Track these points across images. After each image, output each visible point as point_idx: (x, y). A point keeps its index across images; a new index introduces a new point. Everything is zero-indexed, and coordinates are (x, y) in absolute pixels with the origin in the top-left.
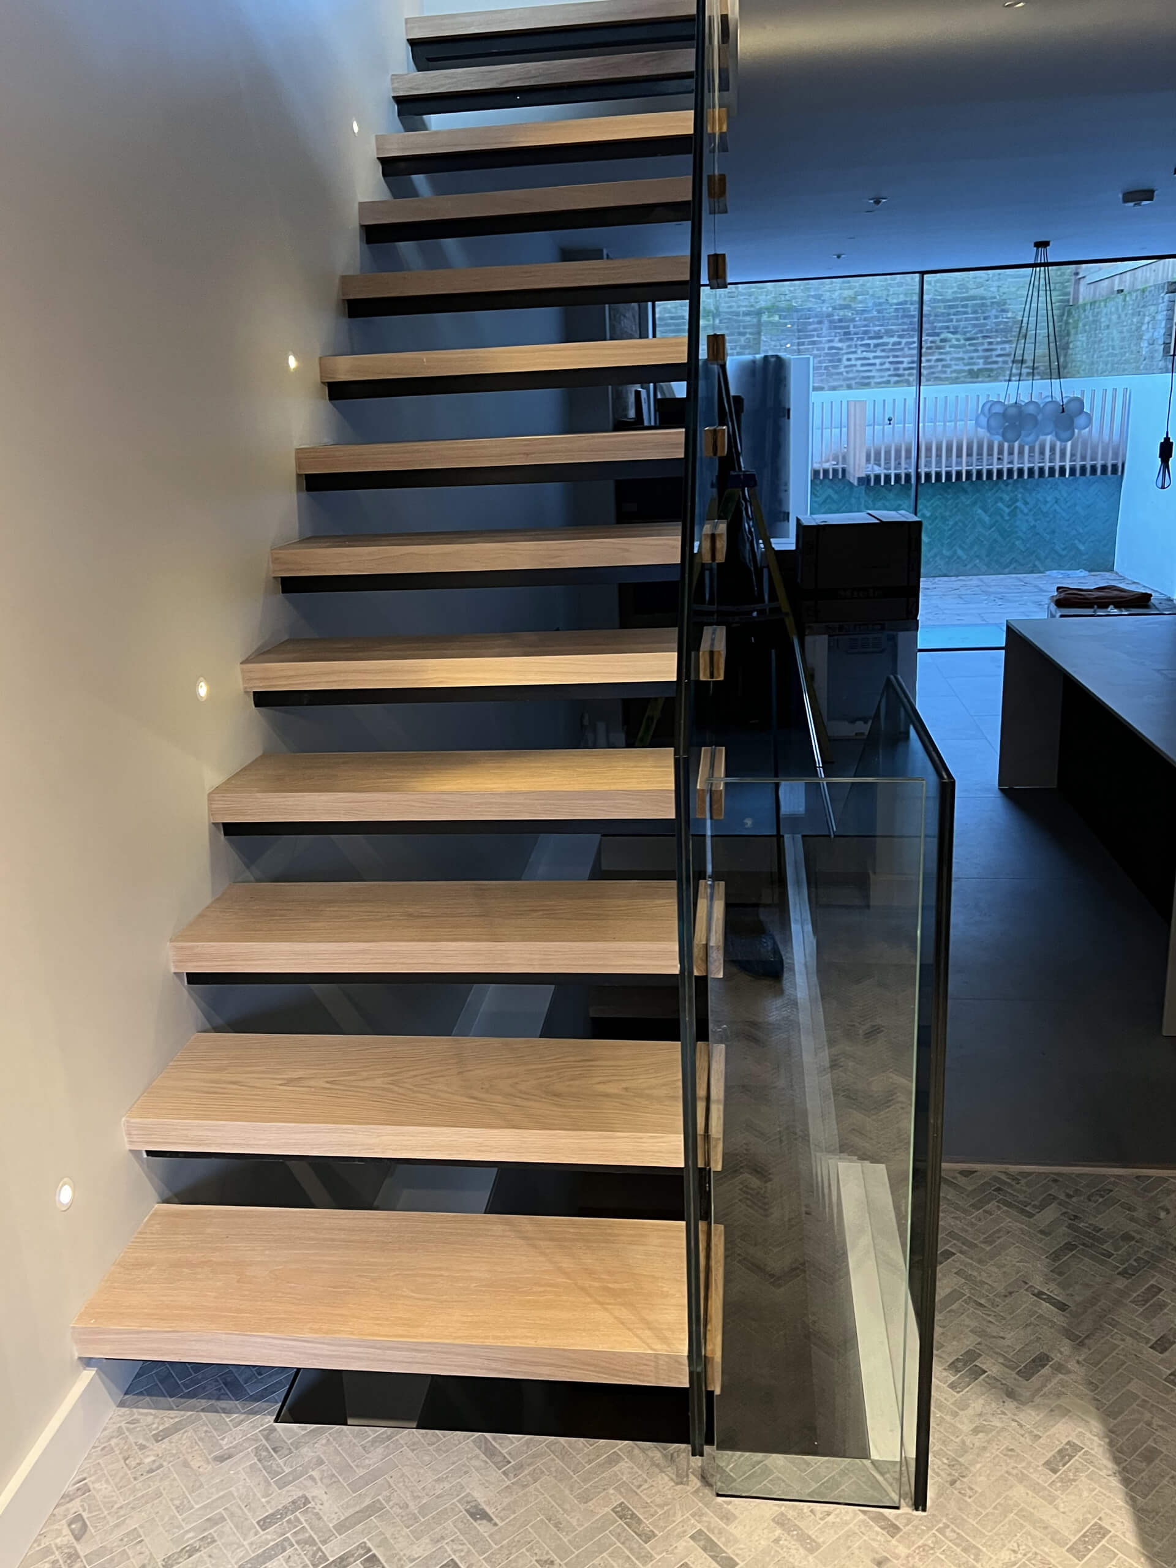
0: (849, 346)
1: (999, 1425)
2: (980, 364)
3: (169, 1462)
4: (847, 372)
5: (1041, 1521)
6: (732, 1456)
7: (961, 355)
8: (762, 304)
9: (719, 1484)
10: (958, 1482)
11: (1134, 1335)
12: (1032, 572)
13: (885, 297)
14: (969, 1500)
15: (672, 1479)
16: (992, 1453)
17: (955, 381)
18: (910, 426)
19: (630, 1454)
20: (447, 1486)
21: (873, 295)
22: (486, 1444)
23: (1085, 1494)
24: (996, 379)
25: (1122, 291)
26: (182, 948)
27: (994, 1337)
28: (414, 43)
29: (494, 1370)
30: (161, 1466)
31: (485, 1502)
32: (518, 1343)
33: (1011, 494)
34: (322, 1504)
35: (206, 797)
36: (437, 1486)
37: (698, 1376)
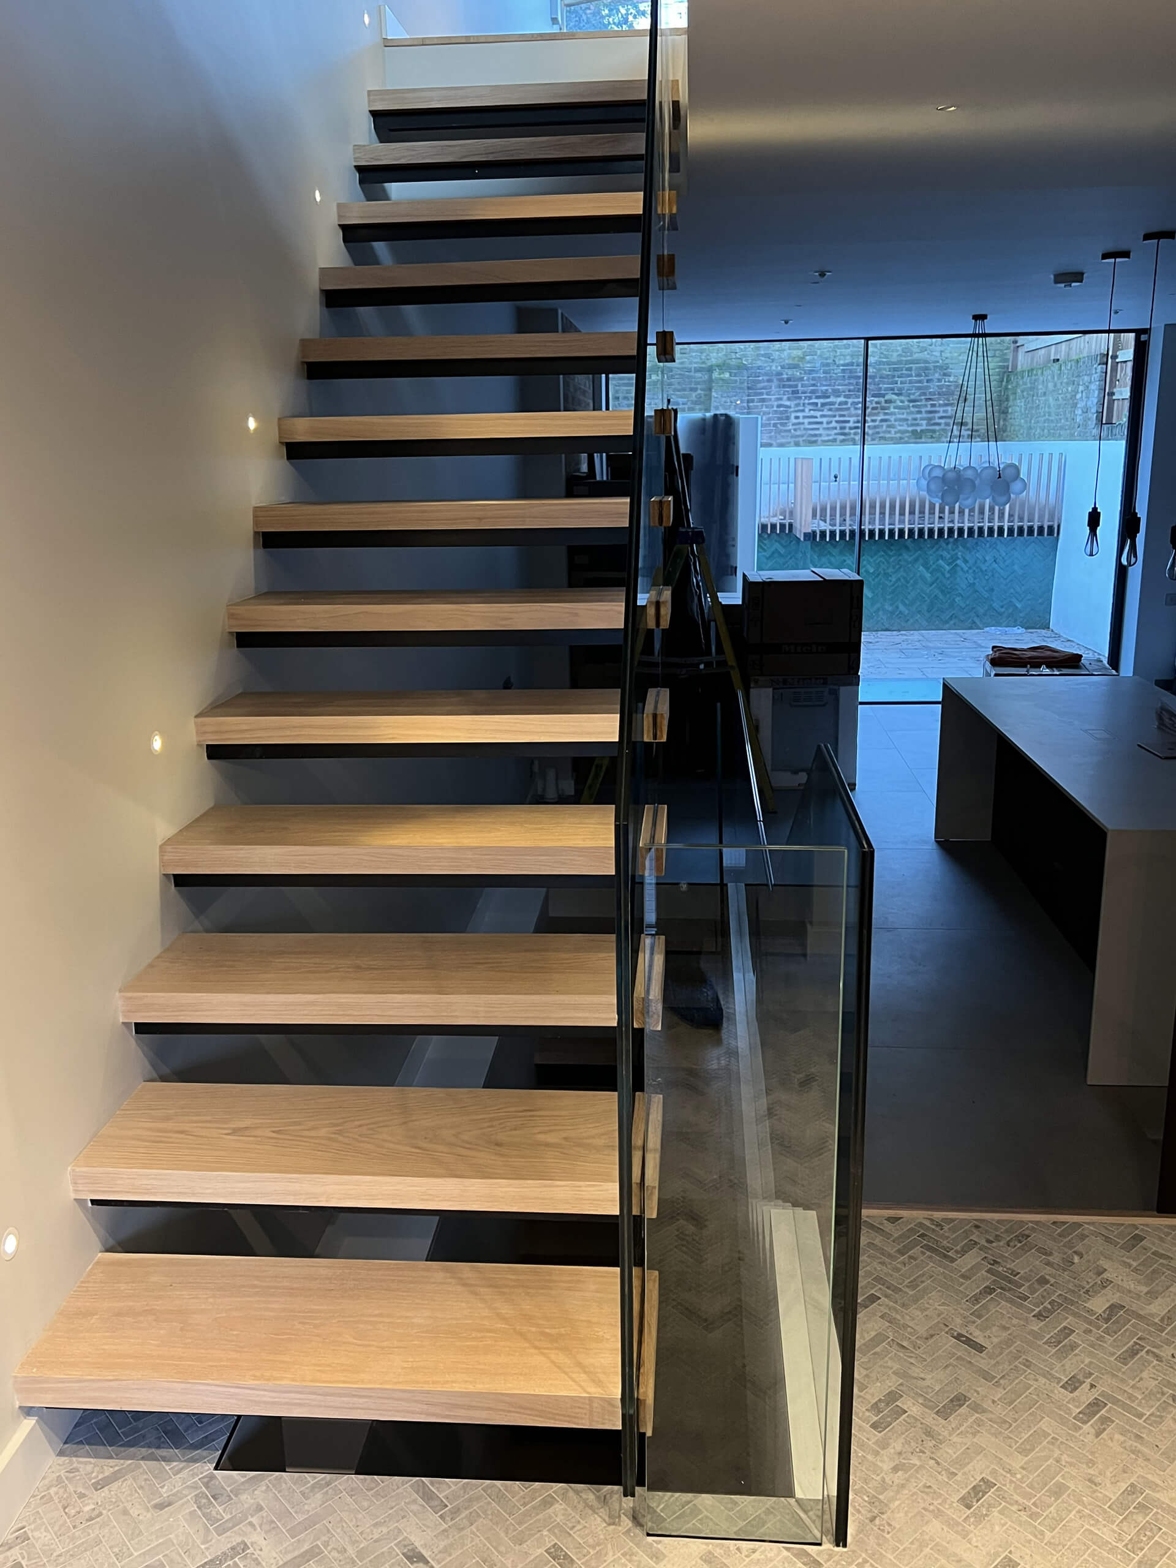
0: (797, 405)
1: (918, 1463)
2: (924, 425)
3: (109, 1510)
4: (795, 430)
5: (955, 1555)
6: (662, 1498)
7: (904, 416)
8: (714, 361)
9: (650, 1524)
10: (878, 1518)
11: (1047, 1375)
12: (971, 628)
13: (832, 358)
14: (888, 1536)
15: (605, 1520)
16: (910, 1491)
17: (900, 441)
18: (855, 484)
19: (564, 1497)
20: (385, 1530)
21: (820, 356)
22: (424, 1488)
23: (997, 1528)
24: (938, 441)
25: (1058, 360)
26: (131, 998)
27: (916, 1378)
28: (377, 115)
29: (434, 1415)
30: (100, 1514)
31: (422, 1545)
32: (456, 1388)
33: (953, 553)
34: (261, 1550)
35: (158, 850)
36: (375, 1530)
37: (631, 1418)
